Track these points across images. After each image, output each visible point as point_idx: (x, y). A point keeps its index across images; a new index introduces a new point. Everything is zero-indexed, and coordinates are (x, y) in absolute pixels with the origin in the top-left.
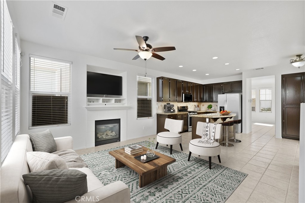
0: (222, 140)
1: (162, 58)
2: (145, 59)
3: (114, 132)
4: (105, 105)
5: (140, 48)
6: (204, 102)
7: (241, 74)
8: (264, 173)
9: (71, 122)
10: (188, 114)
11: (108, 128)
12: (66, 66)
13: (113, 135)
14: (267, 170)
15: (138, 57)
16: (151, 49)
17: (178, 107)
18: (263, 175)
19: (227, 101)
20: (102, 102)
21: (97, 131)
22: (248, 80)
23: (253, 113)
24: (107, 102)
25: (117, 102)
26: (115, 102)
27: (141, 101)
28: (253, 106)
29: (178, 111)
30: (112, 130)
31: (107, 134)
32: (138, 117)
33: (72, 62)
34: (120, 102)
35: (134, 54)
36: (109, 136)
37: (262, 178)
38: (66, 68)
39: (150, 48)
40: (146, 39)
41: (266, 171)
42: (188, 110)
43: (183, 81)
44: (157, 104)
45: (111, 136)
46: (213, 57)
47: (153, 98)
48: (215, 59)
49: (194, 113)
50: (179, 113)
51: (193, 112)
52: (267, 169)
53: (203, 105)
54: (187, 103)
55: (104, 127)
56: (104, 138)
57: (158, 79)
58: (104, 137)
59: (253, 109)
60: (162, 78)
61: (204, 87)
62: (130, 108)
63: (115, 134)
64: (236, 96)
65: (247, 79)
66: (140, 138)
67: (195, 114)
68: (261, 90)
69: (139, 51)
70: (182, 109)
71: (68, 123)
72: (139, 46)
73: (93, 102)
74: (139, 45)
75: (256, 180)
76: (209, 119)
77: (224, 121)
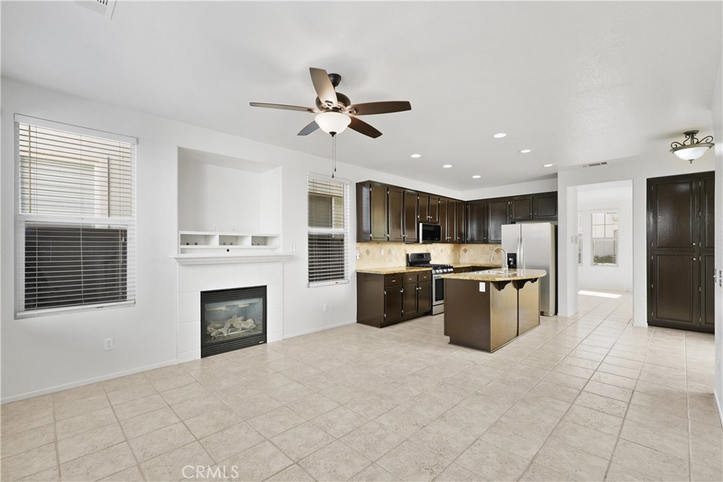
0: (516, 334)
1: (374, 133)
2: (333, 134)
3: (250, 321)
4: (228, 250)
5: (319, 102)
6: (468, 243)
7: (555, 175)
8: (626, 414)
9: (136, 297)
10: (431, 271)
11: (235, 310)
12: (122, 150)
13: (248, 327)
14: (630, 407)
15: (313, 127)
16: (349, 107)
17: (408, 255)
18: (624, 420)
19: (523, 240)
20: (220, 244)
21: (206, 319)
22: (570, 190)
23: (579, 267)
24: (232, 244)
25: (259, 245)
26: (253, 245)
27: (318, 240)
29: (407, 266)
30: (244, 314)
31: (232, 326)
32: (310, 281)
33: (137, 139)
34: (265, 245)
35: (304, 119)
36: (237, 329)
37: (624, 427)
38: (121, 154)
39: (346, 105)
40: (336, 80)
41: (630, 410)
42: (431, 263)
43: (419, 193)
44: (357, 248)
45: (243, 329)
46: (495, 134)
47: (349, 234)
48: (500, 138)
49: (445, 270)
50: (412, 270)
51: (443, 267)
52: (630, 402)
53: (465, 251)
54: (429, 245)
55: (223, 308)
56: (225, 335)
57: (359, 186)
58: (225, 332)
60: (370, 184)
61: (469, 207)
62: (291, 258)
63: (254, 326)
64: (542, 229)
65: (569, 188)
66: (316, 333)
67: (448, 272)
68: (594, 215)
69: (316, 110)
70: (416, 260)
71: (128, 298)
72: (318, 98)
73: (196, 244)
74: (317, 96)
75: (611, 435)
76: (487, 283)
77: (518, 290)
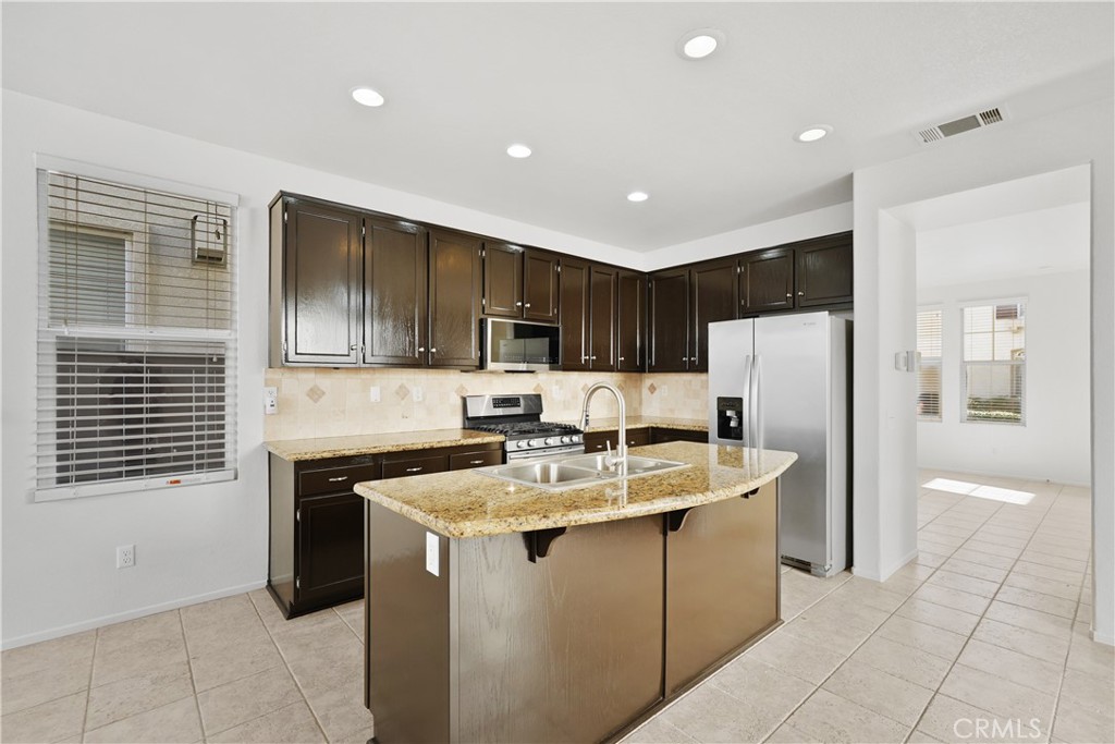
10: (502, 444)
17: (464, 399)
19: (760, 360)
22: (887, 217)
23: (926, 425)
28: (931, 390)
29: (464, 427)
42: (544, 418)
53: (652, 389)
59: (931, 404)
61: (653, 284)
64: (814, 331)
65: (883, 213)
68: (967, 311)
77: (665, 534)
